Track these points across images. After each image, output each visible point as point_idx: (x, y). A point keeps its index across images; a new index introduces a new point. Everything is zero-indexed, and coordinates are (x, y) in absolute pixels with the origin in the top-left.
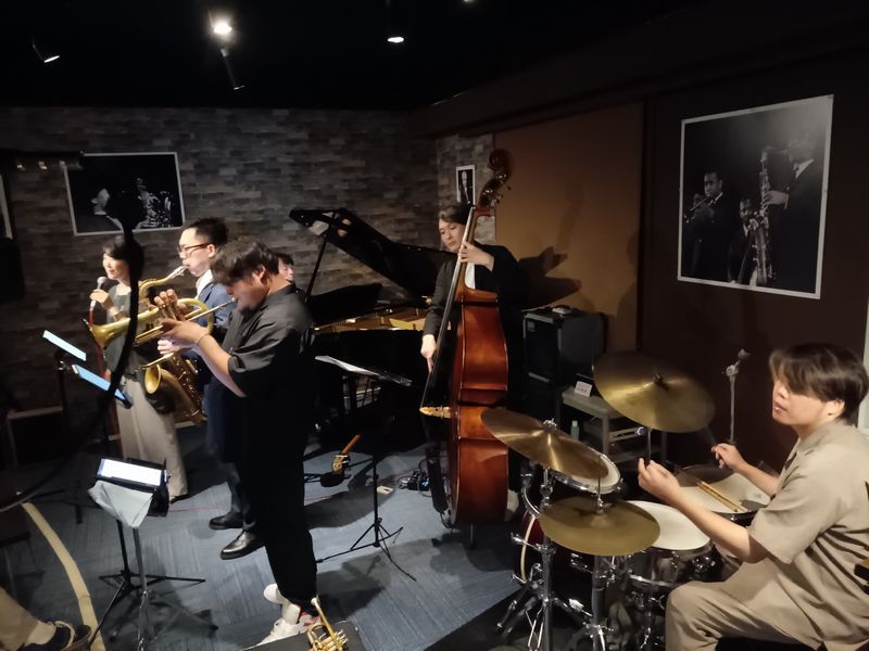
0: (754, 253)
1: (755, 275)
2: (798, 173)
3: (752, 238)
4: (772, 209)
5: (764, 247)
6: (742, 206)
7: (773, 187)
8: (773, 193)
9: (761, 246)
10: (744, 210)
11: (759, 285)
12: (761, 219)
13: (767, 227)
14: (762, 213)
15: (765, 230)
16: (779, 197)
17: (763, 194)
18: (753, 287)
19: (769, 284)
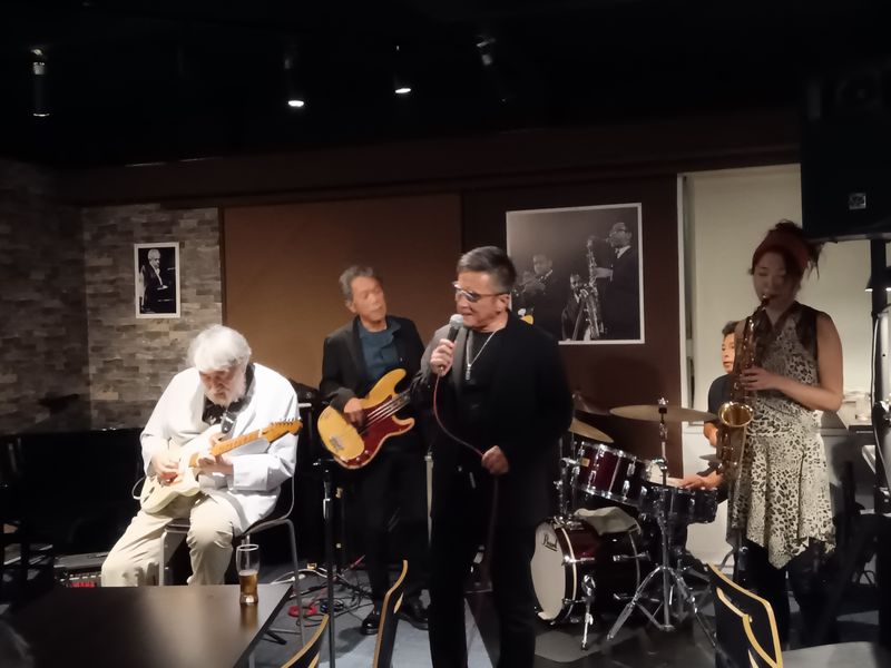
0: (585, 315)
1: (588, 333)
2: (619, 256)
3: (583, 304)
4: (600, 282)
5: (594, 310)
6: (572, 280)
7: (600, 264)
8: (600, 269)
9: (592, 309)
10: (575, 283)
11: (592, 339)
12: (591, 288)
13: (596, 294)
14: (591, 284)
15: (594, 297)
16: (604, 273)
17: (591, 270)
18: (587, 341)
19: (602, 337)
